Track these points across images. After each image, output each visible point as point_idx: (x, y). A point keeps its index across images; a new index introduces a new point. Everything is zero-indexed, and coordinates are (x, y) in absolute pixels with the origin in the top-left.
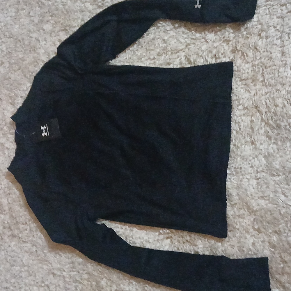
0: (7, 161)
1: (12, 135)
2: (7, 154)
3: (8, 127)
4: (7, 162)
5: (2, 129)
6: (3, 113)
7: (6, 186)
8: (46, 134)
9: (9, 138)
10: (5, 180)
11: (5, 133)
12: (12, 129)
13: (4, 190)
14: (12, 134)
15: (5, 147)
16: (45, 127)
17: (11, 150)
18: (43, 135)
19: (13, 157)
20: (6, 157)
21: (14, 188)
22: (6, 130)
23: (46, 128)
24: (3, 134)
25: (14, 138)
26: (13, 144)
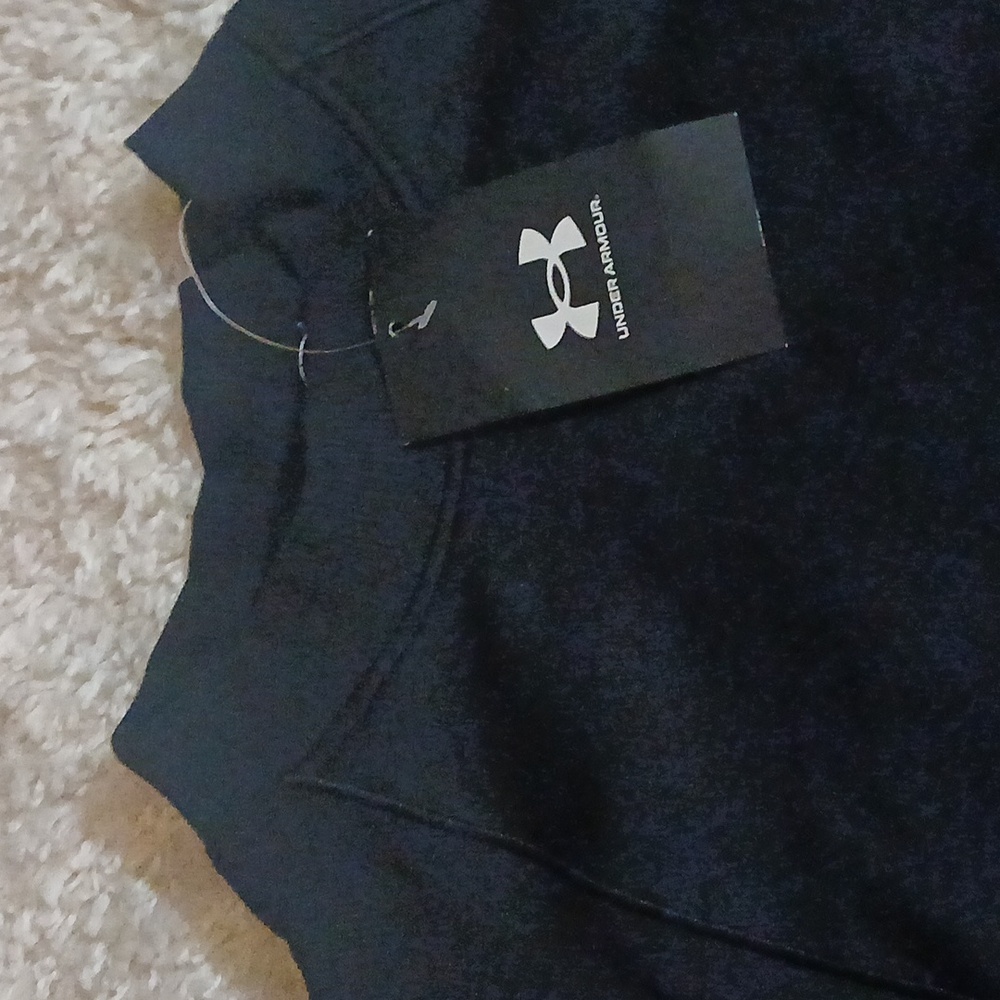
0: (92, 638)
1: (143, 355)
2: (92, 563)
3: (98, 261)
4: (96, 653)
5: (26, 287)
6: (35, 108)
7: (94, 925)
8: (586, 320)
9: (111, 380)
10: (86, 854)
11: (62, 328)
12: (141, 289)
13: (71, 970)
14: (147, 344)
15: (68, 492)
16: (568, 235)
17: (147, 515)
18: (549, 331)
19: (164, 602)
20: (84, 602)
21: (184, 955)
22: (77, 295)
23: (578, 241)
24: (36, 344)
25: (166, 389)
26: (163, 454)
